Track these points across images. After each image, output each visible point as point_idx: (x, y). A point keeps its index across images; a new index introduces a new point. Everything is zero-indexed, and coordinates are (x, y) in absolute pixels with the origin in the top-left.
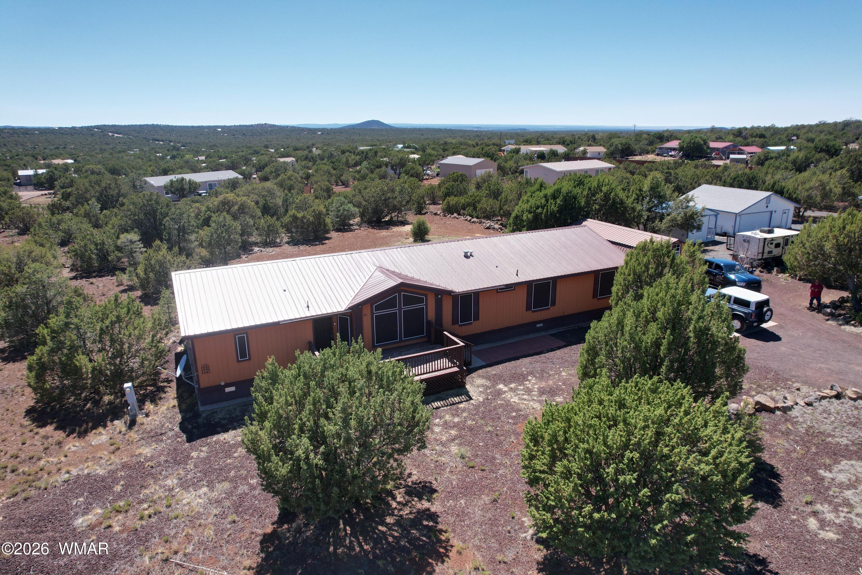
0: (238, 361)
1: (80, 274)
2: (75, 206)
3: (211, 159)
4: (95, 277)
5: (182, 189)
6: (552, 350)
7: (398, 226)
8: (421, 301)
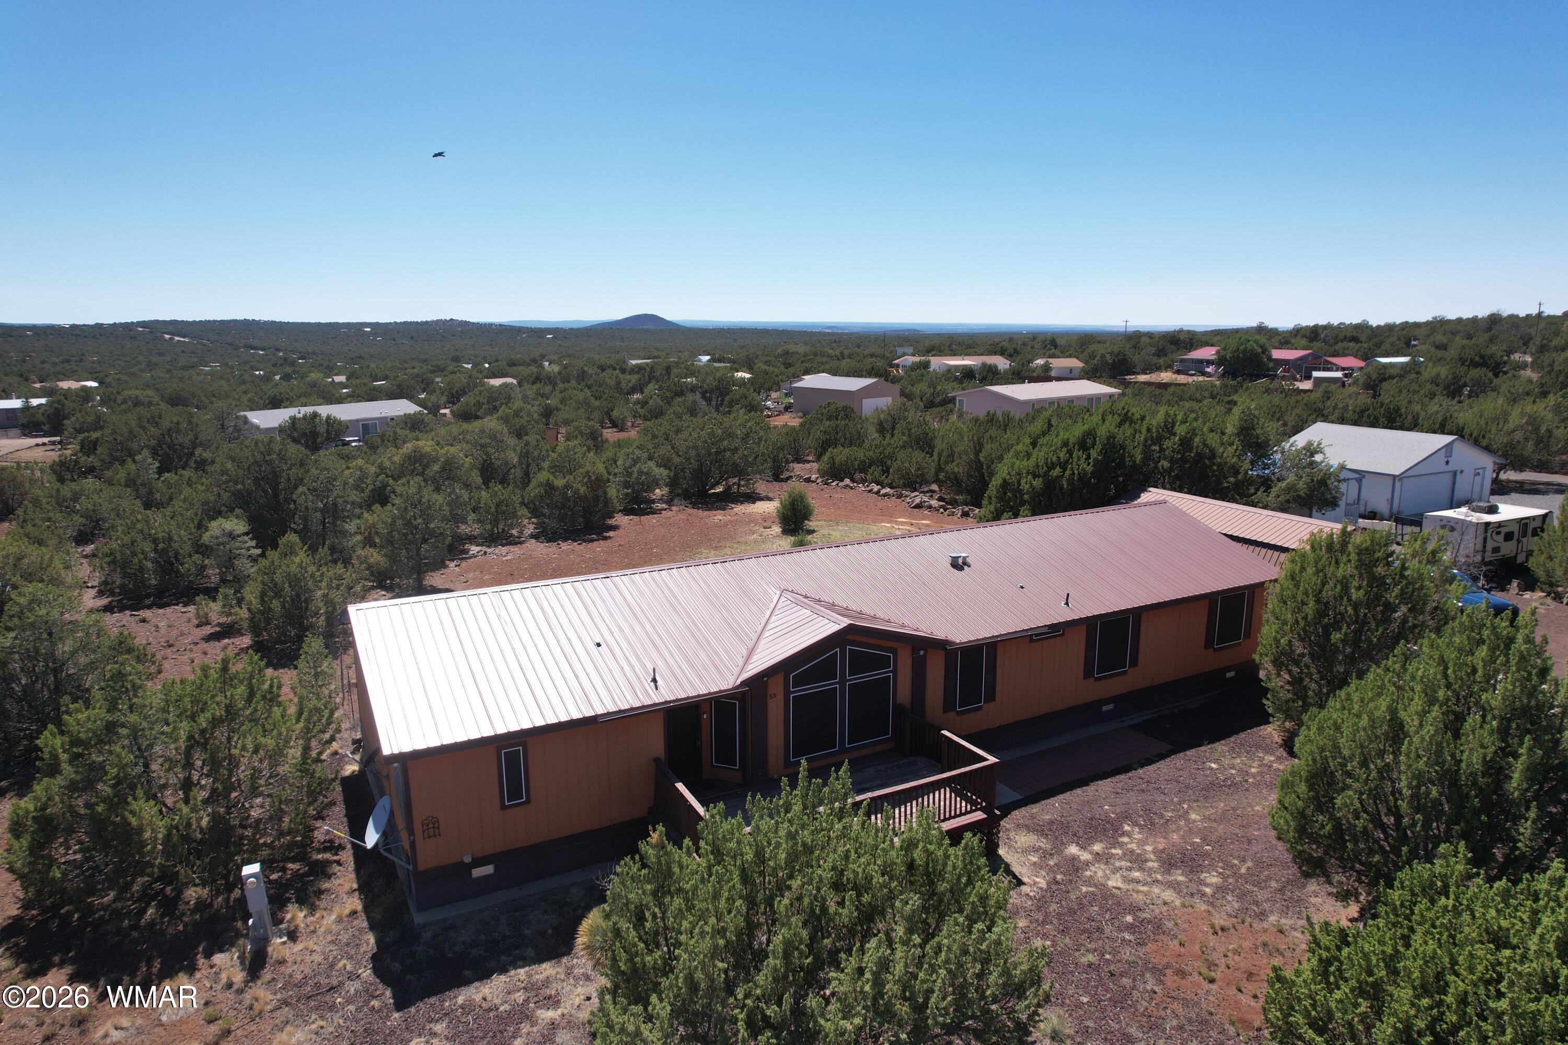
0: (503, 807)
1: (119, 601)
2: (107, 465)
3: (358, 381)
4: (149, 607)
5: (314, 434)
6: (1149, 762)
7: (742, 503)
8: (882, 662)
